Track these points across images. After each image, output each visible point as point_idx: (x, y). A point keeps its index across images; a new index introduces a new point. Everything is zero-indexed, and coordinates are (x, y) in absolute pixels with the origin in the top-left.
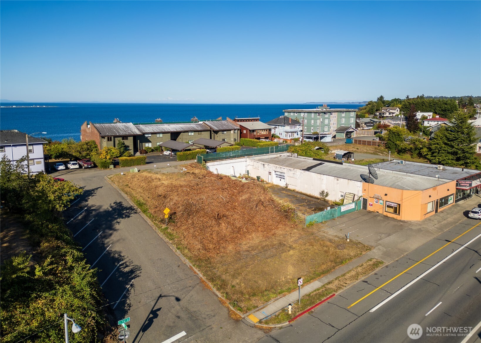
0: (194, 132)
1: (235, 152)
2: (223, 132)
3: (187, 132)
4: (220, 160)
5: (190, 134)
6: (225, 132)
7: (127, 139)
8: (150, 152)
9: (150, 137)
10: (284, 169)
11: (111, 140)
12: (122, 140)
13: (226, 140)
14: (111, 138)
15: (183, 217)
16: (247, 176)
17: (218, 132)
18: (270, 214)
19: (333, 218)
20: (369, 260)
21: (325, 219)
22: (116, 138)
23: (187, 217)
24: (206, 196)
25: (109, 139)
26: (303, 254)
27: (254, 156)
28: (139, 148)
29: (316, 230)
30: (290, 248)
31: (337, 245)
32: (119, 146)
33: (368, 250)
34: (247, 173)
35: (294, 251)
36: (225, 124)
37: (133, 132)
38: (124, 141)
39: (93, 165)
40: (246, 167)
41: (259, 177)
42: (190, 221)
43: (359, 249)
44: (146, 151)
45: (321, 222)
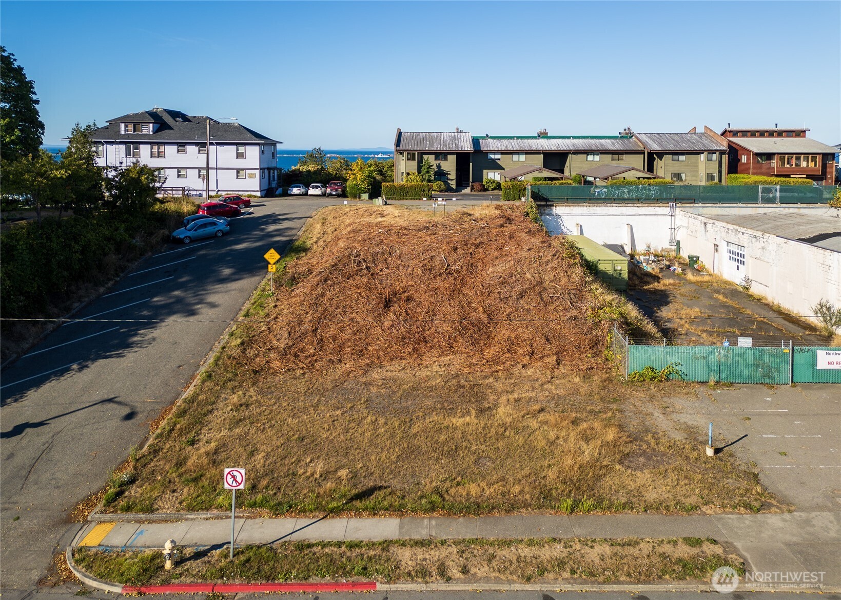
0: (601, 153)
2: (676, 157)
3: (586, 153)
5: (590, 158)
6: (682, 158)
7: (446, 159)
8: (493, 190)
9: (499, 159)
10: (743, 234)
11: (413, 159)
12: (435, 160)
13: (683, 176)
14: (414, 155)
15: (313, 279)
16: (673, 254)
17: (660, 155)
18: (552, 325)
19: (767, 381)
20: (688, 541)
21: (724, 376)
22: (425, 157)
23: (321, 281)
24: (405, 250)
25: (411, 157)
26: (489, 435)
27: (700, 205)
28: (471, 180)
29: (643, 396)
30: (481, 411)
31: (645, 451)
32: (424, 170)
33: (746, 508)
34: (676, 247)
35: (475, 421)
36: (688, 140)
37: (458, 147)
38: (439, 162)
39: (340, 191)
40: (673, 230)
41: (695, 259)
42: (319, 289)
43: (706, 492)
44: (484, 186)
45: (705, 383)
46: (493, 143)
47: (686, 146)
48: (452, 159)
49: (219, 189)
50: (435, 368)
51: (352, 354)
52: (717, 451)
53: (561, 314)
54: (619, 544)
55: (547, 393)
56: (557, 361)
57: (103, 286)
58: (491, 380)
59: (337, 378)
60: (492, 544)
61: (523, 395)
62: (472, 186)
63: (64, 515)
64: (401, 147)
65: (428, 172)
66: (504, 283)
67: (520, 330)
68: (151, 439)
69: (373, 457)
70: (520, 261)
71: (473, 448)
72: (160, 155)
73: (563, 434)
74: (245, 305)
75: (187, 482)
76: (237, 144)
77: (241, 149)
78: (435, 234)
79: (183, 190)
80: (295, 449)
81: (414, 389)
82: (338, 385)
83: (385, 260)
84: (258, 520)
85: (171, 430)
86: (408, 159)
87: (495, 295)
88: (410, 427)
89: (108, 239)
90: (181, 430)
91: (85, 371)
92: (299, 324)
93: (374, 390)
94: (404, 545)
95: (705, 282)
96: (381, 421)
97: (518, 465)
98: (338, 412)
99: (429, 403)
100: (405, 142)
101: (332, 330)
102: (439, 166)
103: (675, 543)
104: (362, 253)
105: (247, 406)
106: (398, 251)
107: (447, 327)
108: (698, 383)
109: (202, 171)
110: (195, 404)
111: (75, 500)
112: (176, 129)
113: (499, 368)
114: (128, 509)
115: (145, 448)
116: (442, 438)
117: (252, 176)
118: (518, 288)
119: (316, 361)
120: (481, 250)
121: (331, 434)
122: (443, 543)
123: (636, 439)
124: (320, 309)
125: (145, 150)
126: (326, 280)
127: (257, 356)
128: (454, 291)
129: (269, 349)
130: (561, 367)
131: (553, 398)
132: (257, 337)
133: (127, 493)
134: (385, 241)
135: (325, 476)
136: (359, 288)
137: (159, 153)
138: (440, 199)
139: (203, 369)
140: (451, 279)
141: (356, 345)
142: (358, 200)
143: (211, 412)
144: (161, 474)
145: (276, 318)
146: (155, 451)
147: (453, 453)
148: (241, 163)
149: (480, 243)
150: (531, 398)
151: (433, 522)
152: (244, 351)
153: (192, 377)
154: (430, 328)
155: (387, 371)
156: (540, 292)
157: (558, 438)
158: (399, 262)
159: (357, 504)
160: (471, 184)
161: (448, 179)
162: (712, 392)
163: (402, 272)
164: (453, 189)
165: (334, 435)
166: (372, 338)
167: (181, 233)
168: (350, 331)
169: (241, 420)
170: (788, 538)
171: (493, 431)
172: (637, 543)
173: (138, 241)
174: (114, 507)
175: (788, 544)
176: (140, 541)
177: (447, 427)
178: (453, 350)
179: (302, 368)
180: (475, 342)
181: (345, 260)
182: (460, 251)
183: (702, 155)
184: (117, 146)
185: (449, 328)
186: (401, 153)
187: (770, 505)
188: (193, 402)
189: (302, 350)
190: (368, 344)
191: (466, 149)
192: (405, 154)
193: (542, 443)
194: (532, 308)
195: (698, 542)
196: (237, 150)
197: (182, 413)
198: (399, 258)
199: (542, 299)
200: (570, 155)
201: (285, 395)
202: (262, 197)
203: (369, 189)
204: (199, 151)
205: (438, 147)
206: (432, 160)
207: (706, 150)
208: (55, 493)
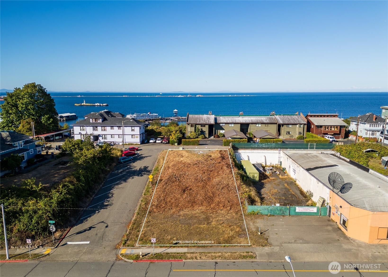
0: (261, 124)
1: (268, 144)
2: (288, 126)
3: (256, 124)
4: (252, 149)
6: (290, 126)
7: (204, 126)
8: (222, 137)
9: (224, 126)
10: (295, 164)
11: (193, 127)
12: (201, 127)
13: (290, 132)
14: (193, 125)
16: (279, 166)
17: (283, 125)
18: (230, 198)
19: (283, 214)
20: (247, 252)
21: (272, 213)
22: (197, 126)
23: (165, 184)
24: (189, 173)
26: (209, 230)
27: (289, 150)
28: (214, 134)
29: (250, 219)
30: (208, 223)
31: (245, 233)
32: (197, 131)
33: (261, 246)
34: (280, 164)
35: (206, 226)
36: (294, 119)
37: (209, 122)
38: (202, 127)
39: (167, 142)
40: (279, 158)
41: (284, 169)
42: (165, 186)
43: (255, 242)
44: (218, 135)
45: (267, 215)
46: (222, 119)
47: (292, 122)
48: (207, 126)
49: (126, 142)
50: (197, 211)
51: (175, 206)
52: (261, 233)
53: (233, 194)
54: (232, 253)
55: (225, 218)
56: (230, 208)
57: (101, 184)
58: (212, 214)
59: (171, 214)
60: (206, 253)
61: (219, 219)
62: (214, 136)
63: (115, 247)
64: (188, 122)
65: (198, 132)
66: (218, 184)
67: (222, 199)
68: (128, 230)
69: (181, 235)
70: (222, 178)
71: (205, 233)
72: (104, 130)
73: (227, 229)
74: (144, 191)
76: (131, 126)
77: (133, 128)
78: (198, 167)
79: (114, 142)
80: (163, 233)
81: (191, 217)
82: (172, 215)
83: (183, 177)
84: (157, 248)
85: (133, 228)
86: (191, 126)
87: (215, 188)
88: (190, 228)
89: (99, 168)
90: (135, 228)
92: (160, 197)
93: (181, 217)
94: (188, 253)
95: (285, 178)
96: (183, 226)
97: (215, 237)
98: (172, 223)
99: (195, 221)
100: (190, 120)
101: (169, 199)
102: (202, 129)
103: (244, 252)
104: (177, 174)
106: (187, 174)
107: (201, 198)
108: (265, 215)
109: (120, 136)
110: (137, 221)
111: (115, 244)
113: (214, 210)
114: (128, 246)
115: (128, 233)
116: (198, 230)
117: (137, 137)
118: (222, 186)
119: (165, 209)
120: (212, 173)
121: (171, 229)
122: (196, 253)
123: (243, 231)
124: (165, 193)
126: (166, 184)
128: (203, 187)
129: (152, 205)
130: (231, 210)
131: (227, 219)
132: (149, 202)
133: (127, 243)
134: (183, 170)
136: (176, 186)
139: (136, 211)
140: (203, 183)
141: (176, 204)
142: (174, 145)
143: (141, 223)
144: (133, 239)
146: (130, 233)
147: (200, 234)
148: (133, 133)
149: (212, 170)
150: (221, 220)
151: (195, 249)
153: (134, 214)
154: (196, 198)
155: (184, 212)
156: (228, 188)
157: (225, 230)
158: (188, 177)
160: (214, 135)
161: (205, 134)
162: (268, 218)
163: (188, 180)
164: (207, 137)
165: (172, 229)
166: (180, 202)
168: (174, 199)
169: (149, 226)
170: (267, 252)
171: (210, 228)
172: (236, 253)
173: (107, 168)
174: (125, 246)
175: (266, 253)
176: (134, 252)
177: (199, 228)
178: (202, 205)
179: (162, 211)
180: (209, 202)
181: (172, 177)
182: (206, 174)
183: (298, 125)
184: (90, 127)
185: (202, 198)
186: (189, 124)
187: (267, 245)
188: (136, 221)
189: (161, 205)
191: (212, 123)
192: (190, 125)
193: (221, 232)
194: (225, 192)
195: (249, 252)
196: (132, 128)
197: (134, 224)
199: (228, 190)
200: (250, 124)
201: (158, 219)
202: (141, 144)
203: (177, 141)
204: (118, 129)
205: (202, 122)
206: (199, 127)
207: (299, 124)
208: (111, 243)
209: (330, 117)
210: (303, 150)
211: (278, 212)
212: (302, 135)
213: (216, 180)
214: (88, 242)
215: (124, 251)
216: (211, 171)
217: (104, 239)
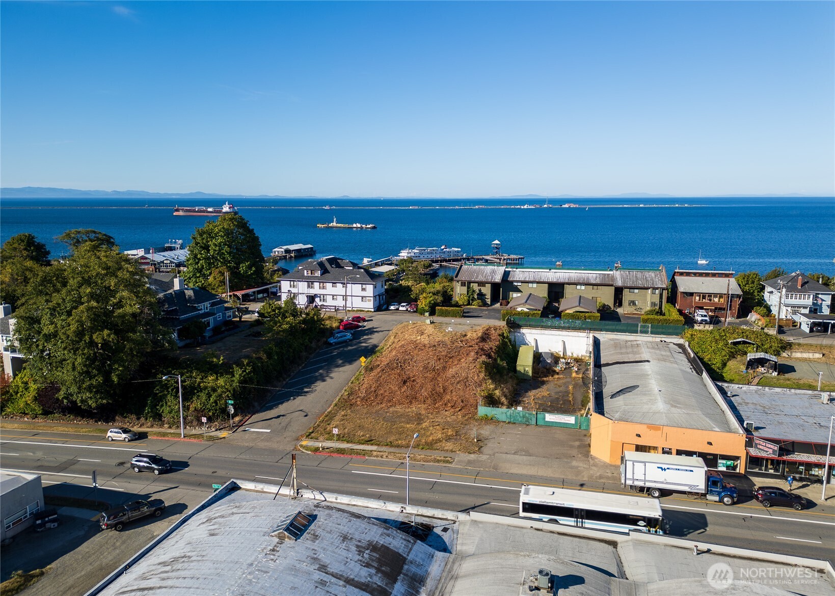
0: (586, 285)
2: (632, 290)
3: (576, 284)
4: (543, 329)
5: (579, 287)
6: (636, 291)
7: (484, 286)
9: (521, 286)
12: (478, 286)
13: (637, 302)
14: (465, 283)
15: (379, 370)
16: (587, 358)
19: (527, 423)
21: (511, 420)
22: (472, 284)
23: (381, 371)
24: (419, 358)
25: (463, 284)
27: (604, 332)
28: (501, 299)
30: (418, 424)
31: (457, 438)
32: (470, 294)
34: (589, 355)
37: (492, 280)
38: (480, 288)
39: (415, 309)
40: (588, 345)
42: (380, 374)
43: (462, 449)
44: (509, 300)
45: (505, 422)
46: (518, 274)
47: (640, 283)
48: (488, 286)
49: (353, 307)
50: (414, 408)
51: (387, 401)
52: (478, 440)
55: (445, 420)
56: (460, 410)
57: (301, 366)
58: (430, 414)
59: (378, 409)
60: (397, 453)
61: (436, 420)
62: (501, 302)
63: (296, 438)
64: (458, 278)
65: (473, 294)
66: (454, 377)
67: (454, 396)
68: (318, 423)
69: (378, 432)
75: (327, 434)
76: (361, 284)
77: (364, 286)
79: (335, 306)
80: (357, 429)
81: (401, 415)
82: (377, 412)
83: (409, 362)
84: (343, 444)
85: (323, 420)
86: (462, 285)
87: (449, 381)
90: (326, 421)
91: (295, 400)
92: (370, 388)
93: (388, 414)
94: (376, 451)
95: (579, 378)
96: (385, 424)
98: (374, 420)
99: (403, 420)
100: (462, 274)
101: (382, 391)
102: (480, 290)
103: (441, 457)
104: (400, 359)
105: (346, 416)
106: (415, 359)
107: (426, 393)
109: (344, 297)
111: (298, 435)
112: (331, 273)
113: (436, 410)
114: (311, 438)
115: (316, 425)
117: (369, 301)
118: (458, 379)
119: (373, 402)
120: (451, 360)
122: (385, 452)
123: (458, 435)
124: (379, 382)
125: (316, 285)
126: (383, 370)
127: (353, 399)
128: (433, 378)
129: (357, 397)
132: (354, 392)
133: (311, 435)
134: (412, 353)
135: (363, 436)
136: (395, 375)
137: (323, 287)
138: (450, 328)
139: (334, 402)
140: (434, 373)
141: (389, 398)
142: (423, 315)
143: (335, 416)
144: (320, 431)
145: (362, 385)
146: (318, 426)
148: (363, 294)
149: (453, 356)
151: (386, 448)
152: (349, 397)
153: (331, 405)
154: (419, 393)
155: (396, 408)
156: (466, 382)
158: (414, 364)
159: (368, 443)
161: (486, 298)
162: (503, 425)
163: (415, 368)
164: (488, 304)
165: (370, 426)
166: (396, 396)
167: (332, 340)
168: (388, 392)
170: (471, 459)
172: (432, 456)
173: (313, 345)
174: (308, 437)
175: (468, 460)
176: (315, 445)
178: (424, 402)
179: (367, 405)
180: (434, 400)
181: (392, 362)
182: (442, 361)
183: (649, 290)
184: (303, 283)
186: (458, 282)
187: (477, 453)
188: (330, 413)
189: (369, 398)
190: (394, 398)
191: (498, 281)
192: (460, 282)
194: (461, 388)
195: (447, 457)
196: (362, 286)
197: (327, 416)
198: (415, 362)
199: (465, 385)
200: (565, 285)
201: (359, 413)
202: (374, 311)
203: (429, 310)
204: (342, 287)
205: (481, 278)
206: (475, 287)
207: (651, 287)
208: (293, 433)
209: (719, 277)
210: (630, 334)
211: (520, 419)
212: (657, 308)
213: (451, 371)
214: (269, 431)
215: (305, 443)
216: (450, 358)
217: (287, 429)
